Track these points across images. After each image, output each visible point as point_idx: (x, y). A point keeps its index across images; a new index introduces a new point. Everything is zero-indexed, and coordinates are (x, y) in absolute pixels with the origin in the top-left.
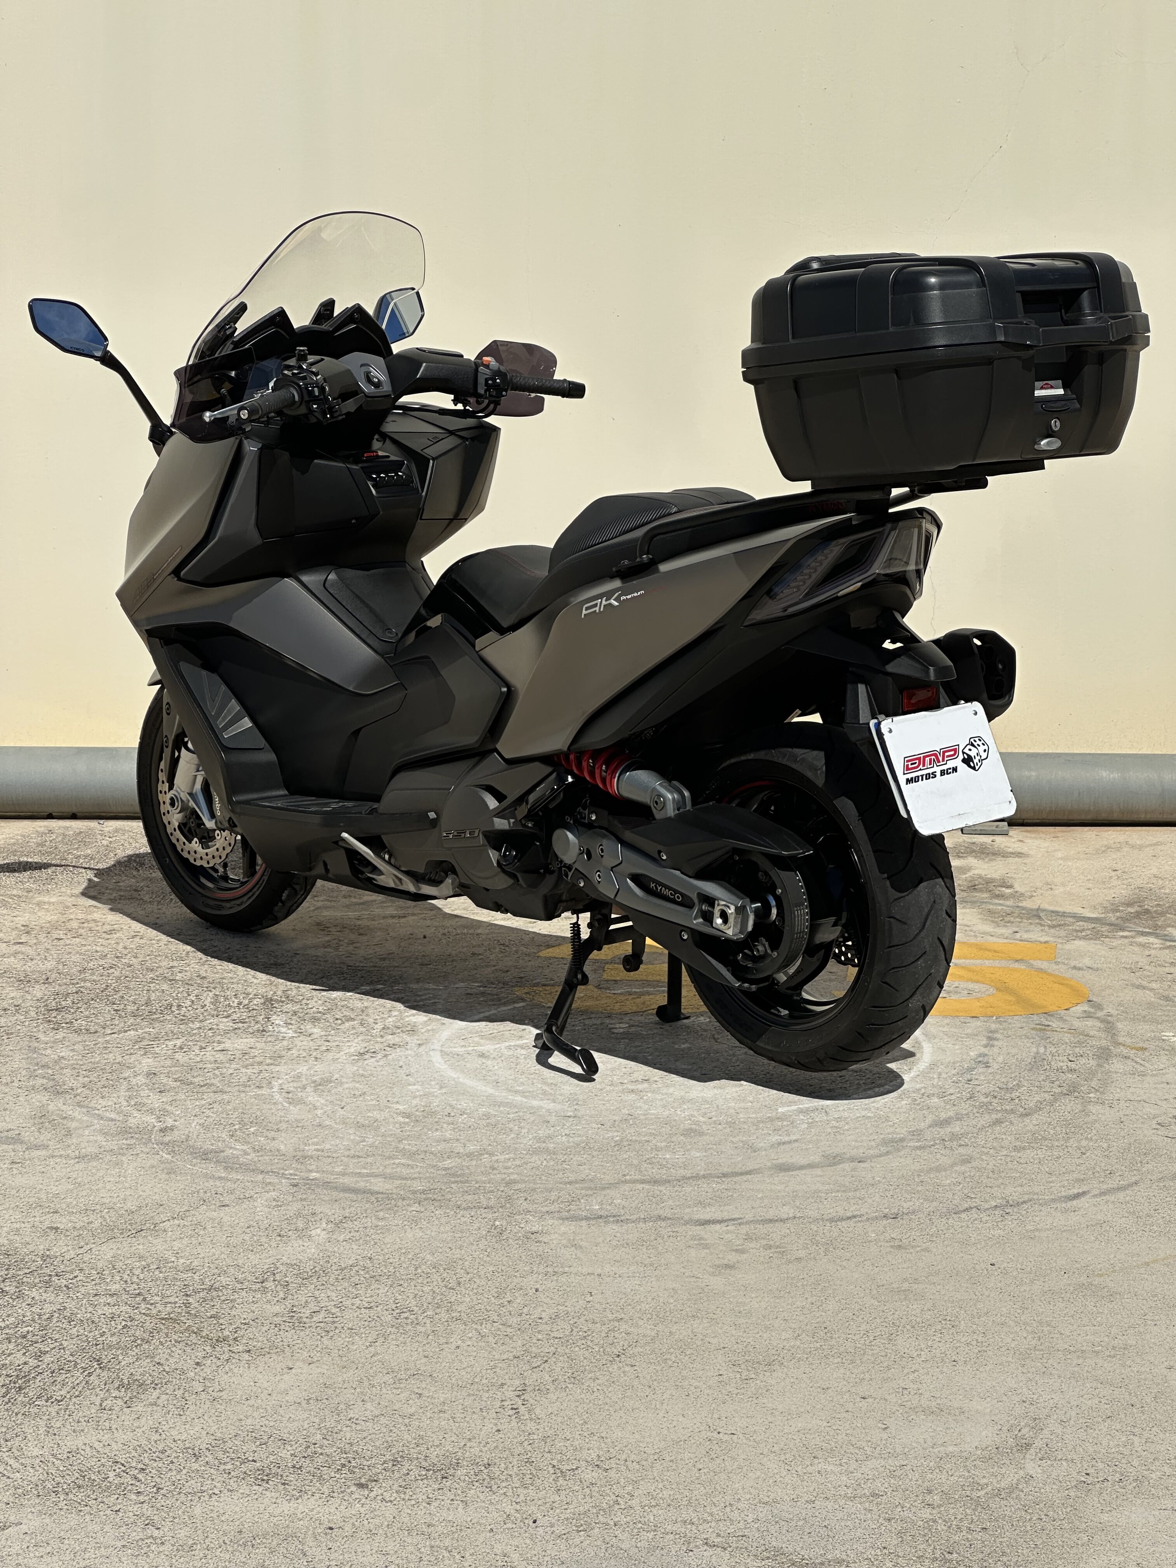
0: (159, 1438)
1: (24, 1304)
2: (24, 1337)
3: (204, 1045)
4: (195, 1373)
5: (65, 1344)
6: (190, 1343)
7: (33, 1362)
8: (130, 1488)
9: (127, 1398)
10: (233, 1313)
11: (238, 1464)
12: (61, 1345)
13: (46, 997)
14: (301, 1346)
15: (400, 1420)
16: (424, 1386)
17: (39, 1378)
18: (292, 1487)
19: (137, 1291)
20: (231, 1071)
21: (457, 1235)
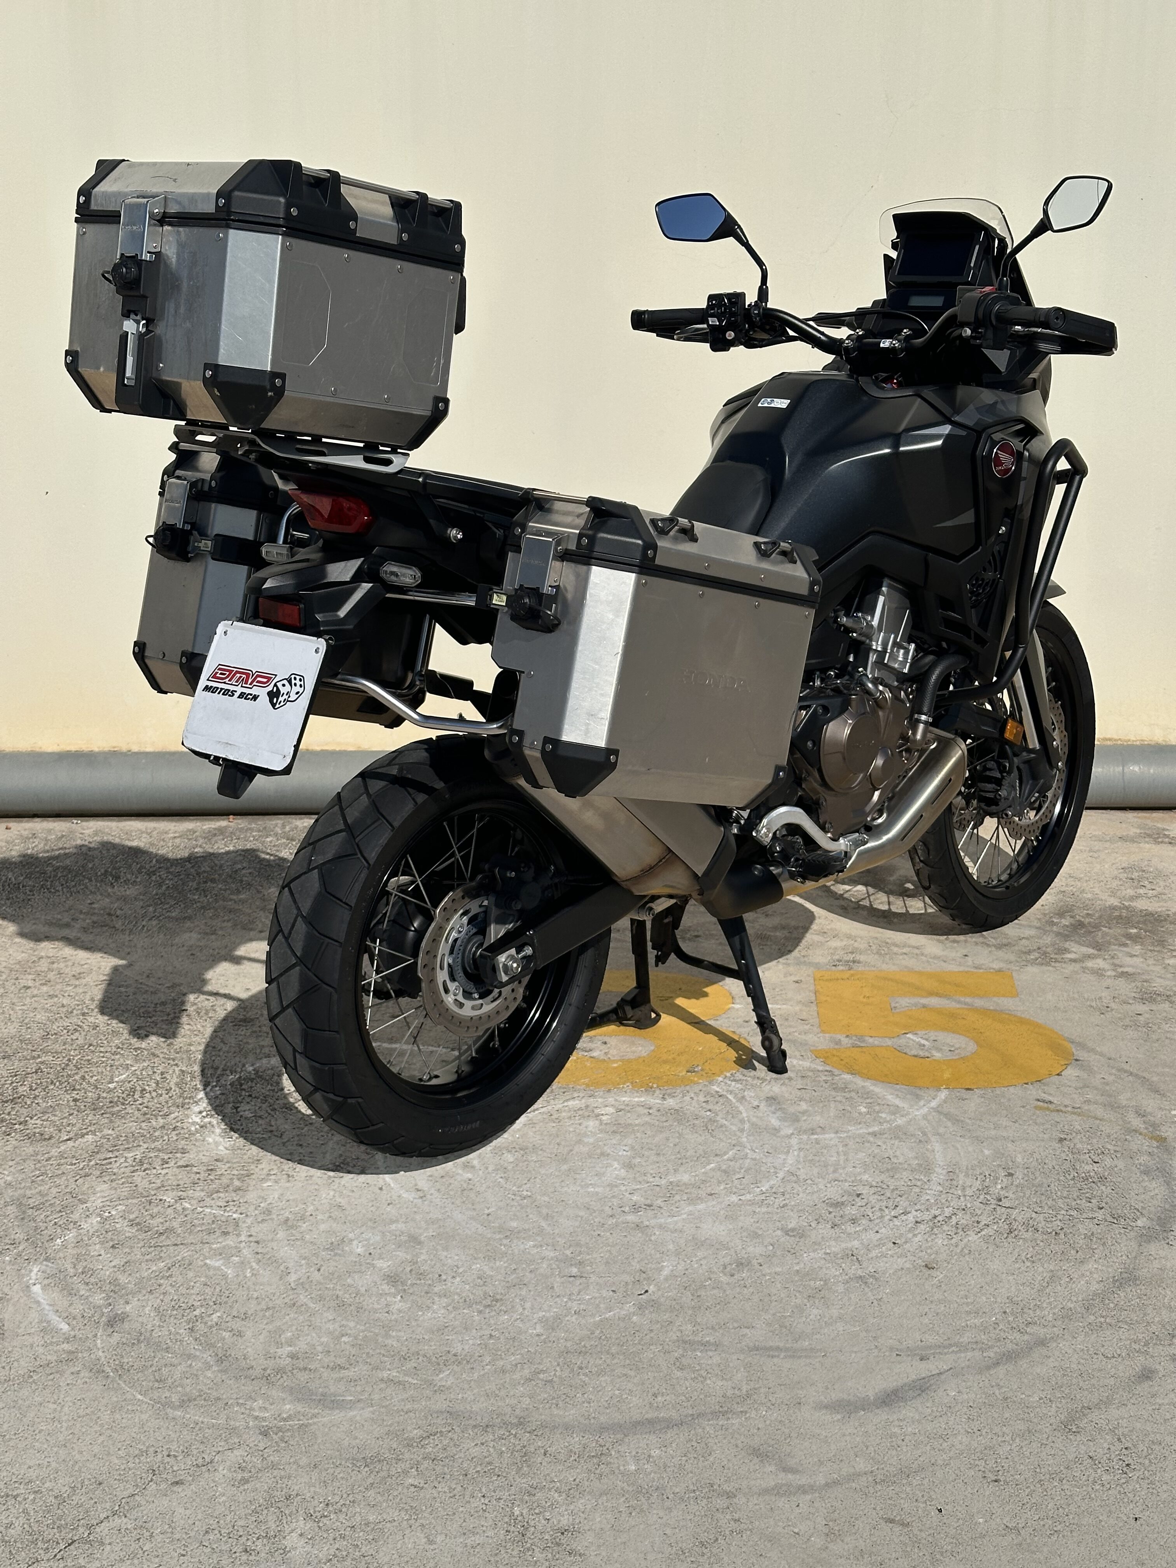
21: (469, 1541)
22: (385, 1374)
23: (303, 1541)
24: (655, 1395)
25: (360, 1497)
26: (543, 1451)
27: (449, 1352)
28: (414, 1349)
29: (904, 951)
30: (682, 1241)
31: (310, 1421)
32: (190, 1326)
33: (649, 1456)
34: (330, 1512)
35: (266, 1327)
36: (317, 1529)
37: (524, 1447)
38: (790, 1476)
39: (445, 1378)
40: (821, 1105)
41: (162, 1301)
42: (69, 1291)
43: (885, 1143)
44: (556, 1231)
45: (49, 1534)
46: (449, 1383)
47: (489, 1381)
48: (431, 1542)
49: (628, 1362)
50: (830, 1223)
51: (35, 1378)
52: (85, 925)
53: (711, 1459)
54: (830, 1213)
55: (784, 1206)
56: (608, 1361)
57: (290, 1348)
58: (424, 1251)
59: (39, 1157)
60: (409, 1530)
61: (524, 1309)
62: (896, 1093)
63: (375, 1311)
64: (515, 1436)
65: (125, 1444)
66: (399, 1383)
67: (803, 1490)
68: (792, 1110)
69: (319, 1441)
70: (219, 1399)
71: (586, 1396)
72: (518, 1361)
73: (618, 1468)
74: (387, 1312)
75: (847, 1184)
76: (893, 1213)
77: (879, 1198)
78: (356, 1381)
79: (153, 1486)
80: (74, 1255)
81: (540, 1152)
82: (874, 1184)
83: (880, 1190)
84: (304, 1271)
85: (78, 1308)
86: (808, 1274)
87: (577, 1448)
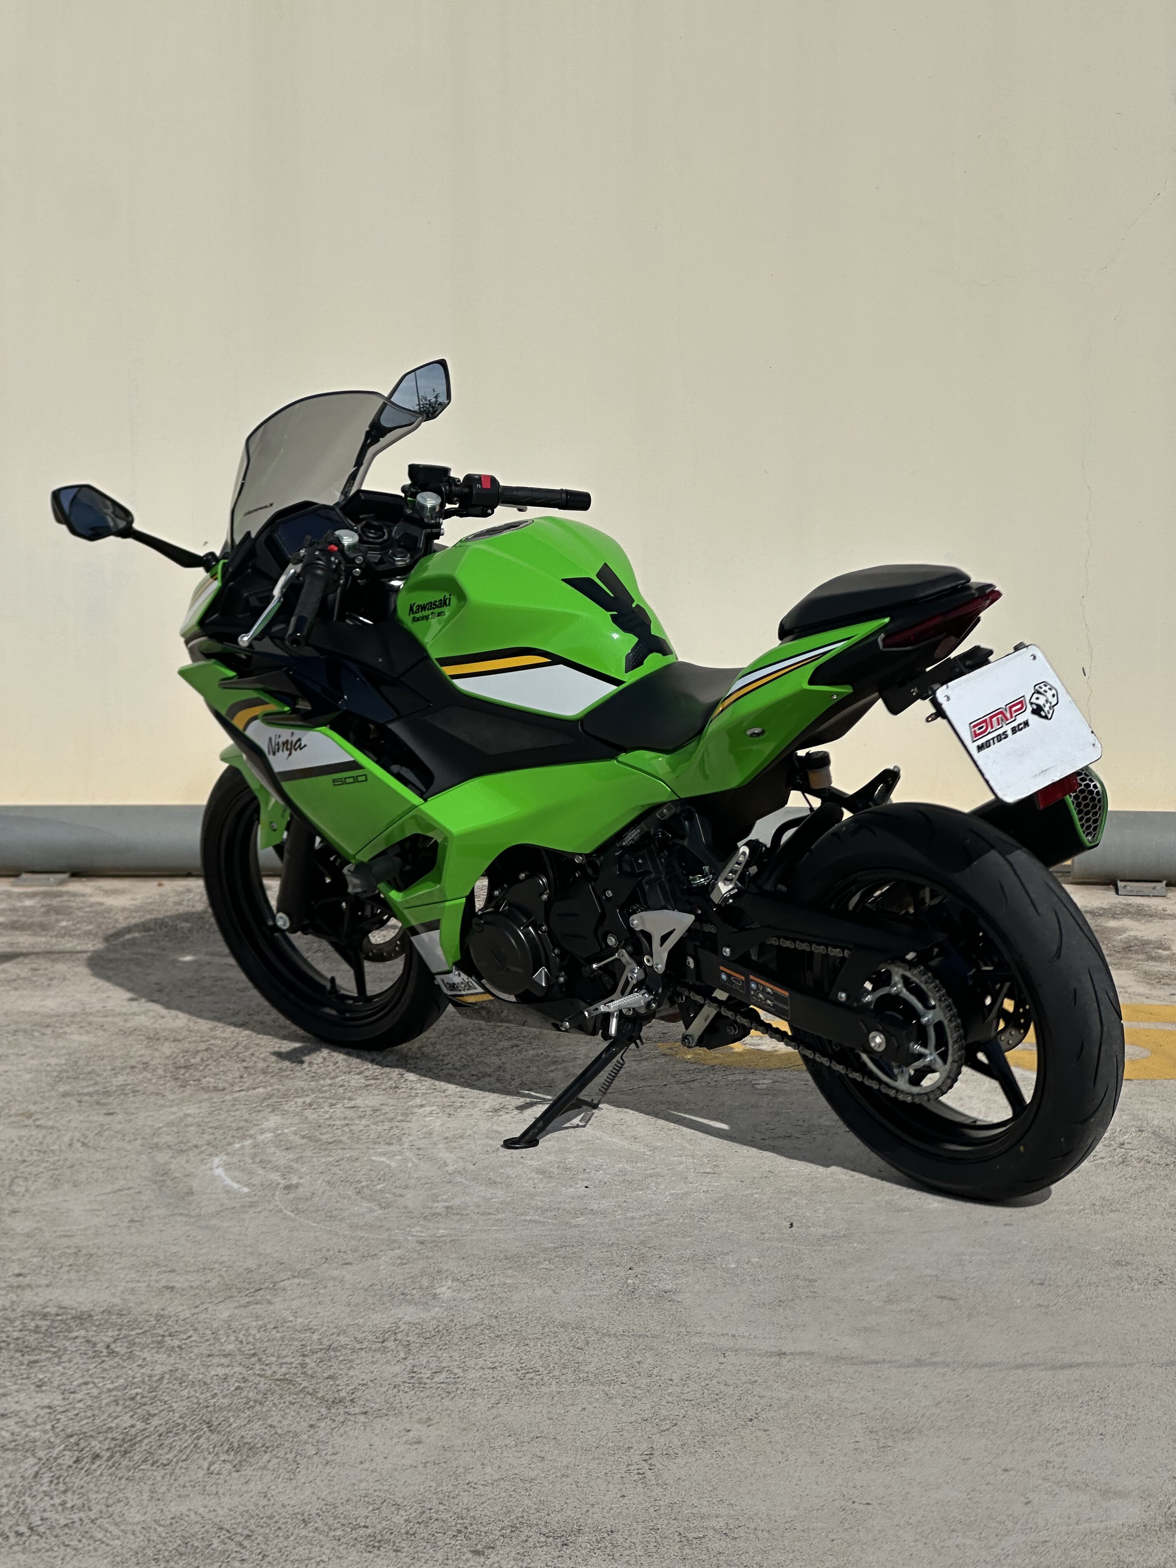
0: (268, 1503)
1: (134, 1365)
2: (133, 1399)
3: (334, 1102)
4: (309, 1437)
5: (175, 1406)
6: (304, 1405)
7: (140, 1425)
8: (234, 1555)
9: (236, 1462)
10: (351, 1373)
11: (349, 1530)
12: (171, 1407)
14: (421, 1407)
15: (521, 1485)
16: (547, 1449)
17: (146, 1441)
18: (404, 1554)
19: (252, 1352)
20: (361, 1128)
21: (587, 1294)
22: (528, 1218)
23: (450, 1290)
26: (658, 1256)
27: (586, 1208)
28: (555, 1206)
31: (461, 1239)
32: (357, 1190)
34: (474, 1279)
35: (425, 1193)
36: (462, 1286)
37: (643, 1254)
39: (580, 1220)
42: (248, 1172)
45: (240, 1285)
46: (583, 1223)
47: (619, 1223)
48: (556, 1293)
49: (744, 1217)
51: (222, 1214)
56: (727, 1216)
57: (445, 1204)
58: (572, 1157)
59: (214, 1100)
60: (537, 1288)
61: (658, 1188)
63: (523, 1187)
64: (636, 1249)
65: (302, 1246)
66: (540, 1222)
69: (468, 1247)
70: (381, 1226)
71: (702, 1232)
72: (647, 1214)
73: (721, 1266)
74: (534, 1188)
78: (502, 1220)
79: (326, 1265)
80: (251, 1153)
84: (461, 1165)
85: (257, 1180)
87: (688, 1255)
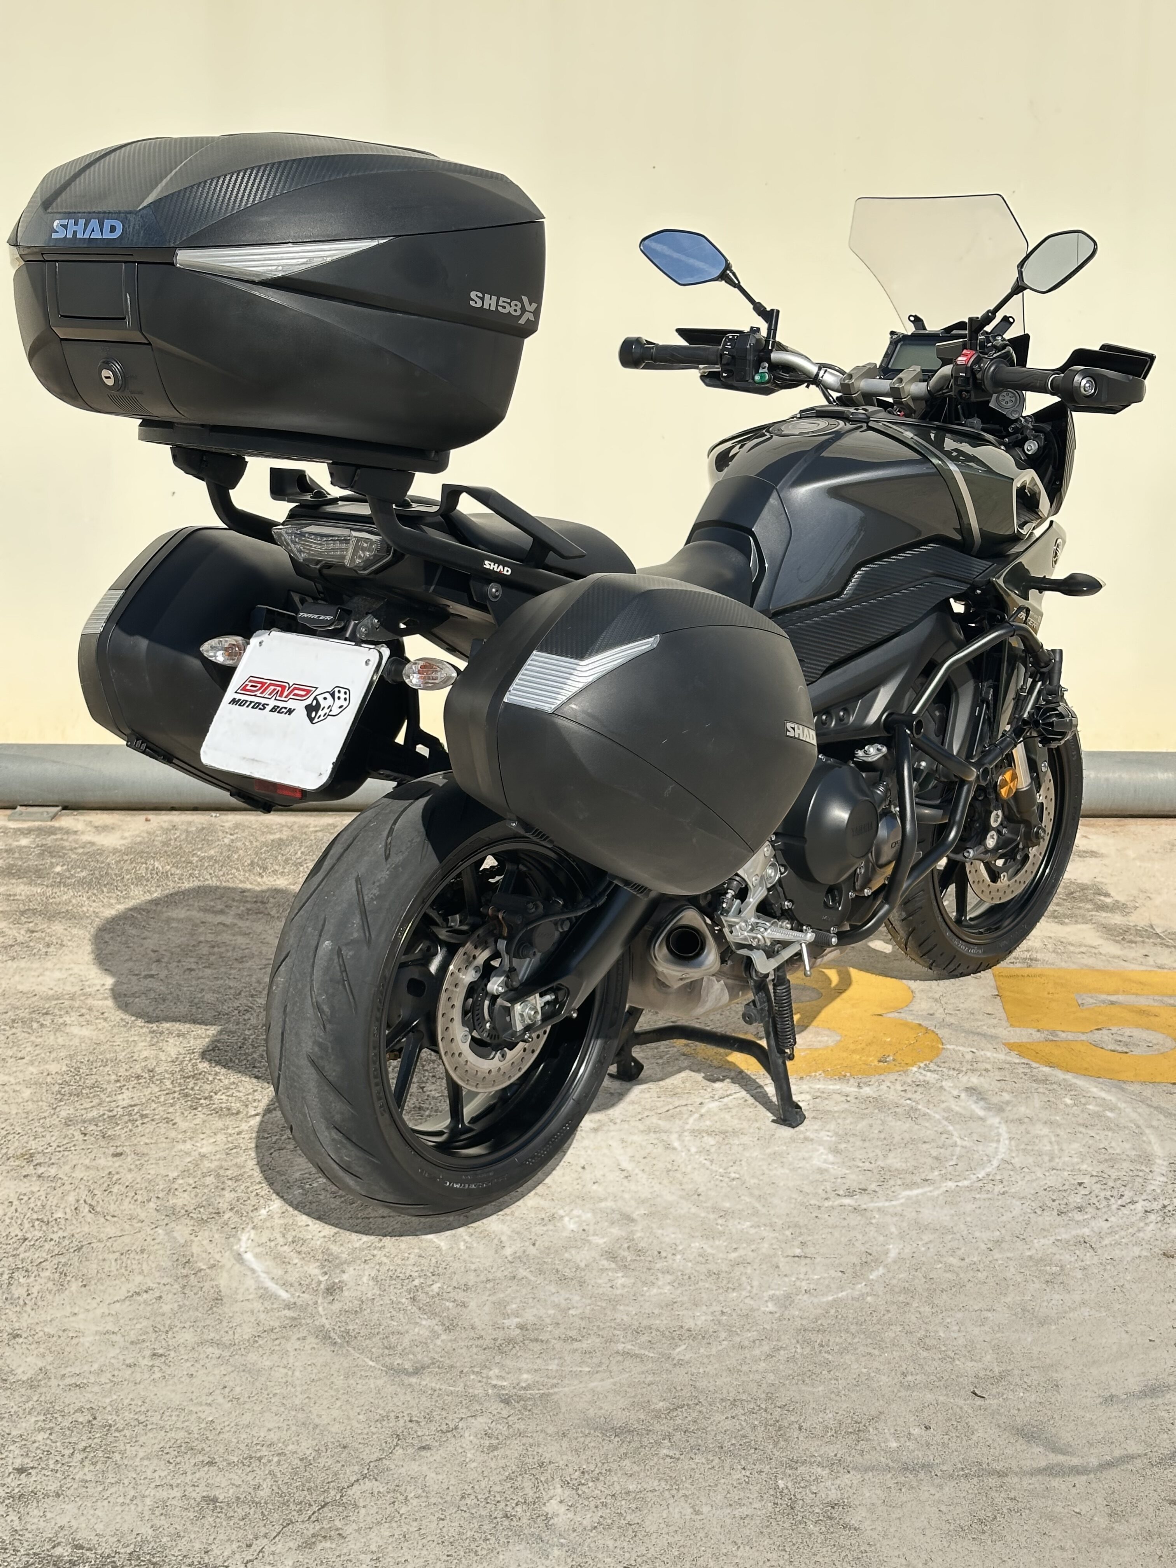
13: (181, 1057)
21: (736, 1512)
22: (620, 1347)
23: (564, 1508)
24: (904, 1374)
25: (614, 1466)
26: (797, 1426)
27: (682, 1327)
28: (645, 1323)
29: (1083, 949)
30: (905, 1224)
31: (551, 1391)
32: (412, 1295)
33: (909, 1434)
34: (587, 1480)
35: (490, 1298)
36: (576, 1497)
37: (778, 1421)
38: (1061, 1458)
40: (1024, 1096)
41: (379, 1271)
42: (282, 1261)
43: (1098, 1134)
44: (772, 1212)
45: (299, 1496)
46: (687, 1357)
47: (728, 1356)
48: (697, 1513)
49: (869, 1341)
50: (1056, 1210)
51: (261, 1342)
52: (240, 912)
53: (974, 1438)
54: (1054, 1201)
55: (1004, 1193)
56: (849, 1340)
57: (518, 1320)
58: (639, 1228)
59: (229, 1131)
60: (671, 1501)
61: (752, 1287)
62: (1100, 1086)
63: (599, 1286)
64: (766, 1411)
65: (364, 1409)
66: (636, 1356)
67: (1076, 1471)
68: (995, 1100)
69: (563, 1410)
70: (452, 1366)
71: (832, 1373)
72: (755, 1338)
73: (879, 1444)
74: (612, 1287)
75: (1066, 1173)
76: (1120, 1202)
77: (1103, 1187)
78: (590, 1352)
79: (399, 1451)
80: (282, 1225)
81: (741, 1136)
82: (1095, 1174)
83: (1101, 1179)
84: (519, 1245)
85: (293, 1277)
86: (1041, 1259)
87: (832, 1424)
